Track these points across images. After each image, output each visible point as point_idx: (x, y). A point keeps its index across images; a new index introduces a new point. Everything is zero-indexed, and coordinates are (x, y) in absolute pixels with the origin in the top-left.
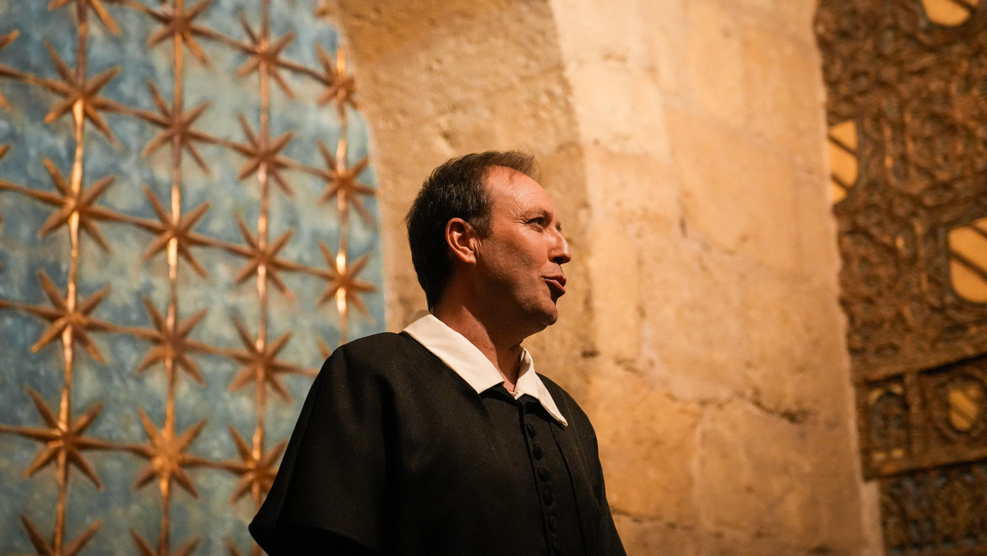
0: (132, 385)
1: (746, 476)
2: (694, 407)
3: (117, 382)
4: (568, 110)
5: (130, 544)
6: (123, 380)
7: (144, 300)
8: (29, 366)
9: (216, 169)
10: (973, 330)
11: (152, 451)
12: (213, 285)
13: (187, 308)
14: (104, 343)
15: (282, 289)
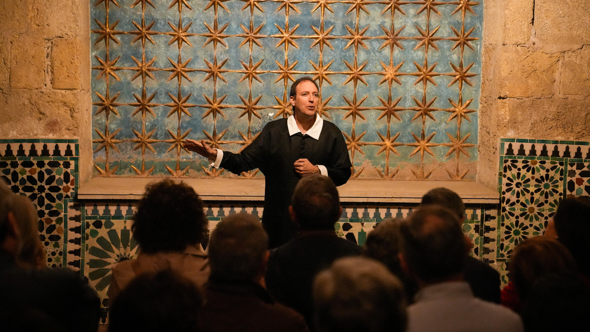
0: (377, 54)
2: (559, 54)
3: (372, 54)
5: (377, 100)
6: (374, 53)
7: (382, 27)
8: (344, 54)
11: (385, 73)
12: (408, 17)
13: (397, 26)
14: (368, 43)
15: (436, 12)
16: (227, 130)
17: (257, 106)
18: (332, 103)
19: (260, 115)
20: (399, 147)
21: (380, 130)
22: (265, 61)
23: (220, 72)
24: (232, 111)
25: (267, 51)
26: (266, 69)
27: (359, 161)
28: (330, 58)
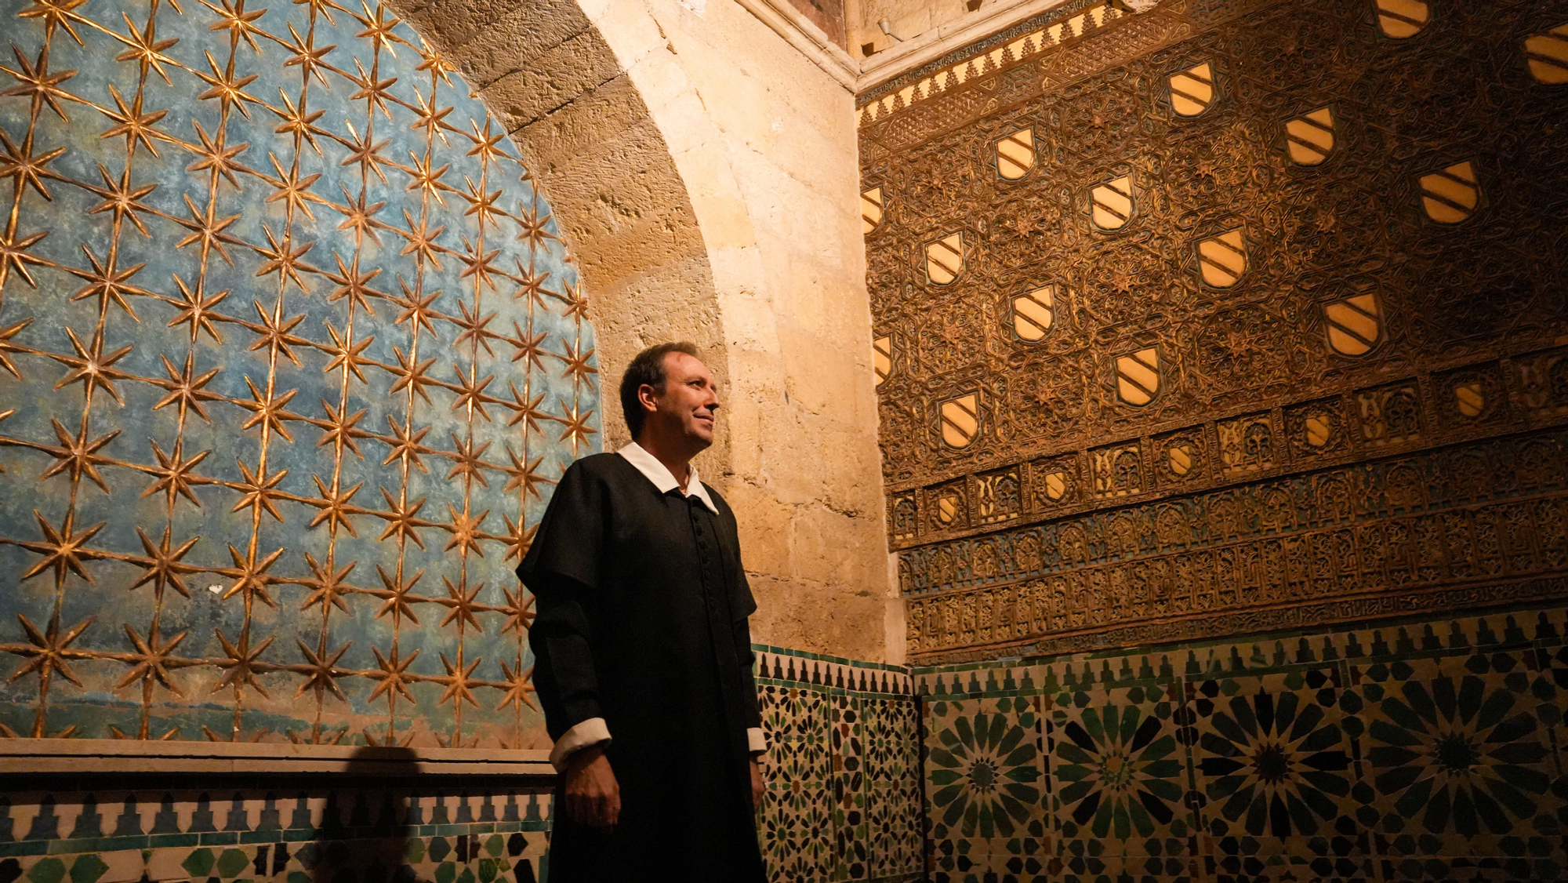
0: (444, 487)
1: (821, 550)
2: (791, 507)
3: (434, 484)
4: (718, 323)
5: (442, 583)
6: (439, 484)
7: (452, 434)
8: (382, 474)
9: (498, 354)
10: (954, 463)
11: (456, 528)
12: (495, 426)
13: (478, 440)
14: (427, 460)
15: (537, 430)
16: (95, 620)
17: (182, 564)
18: (354, 578)
19: (187, 588)
20: (478, 689)
21: (446, 650)
22: (213, 456)
23: (94, 462)
24: (114, 567)
25: (222, 433)
26: (214, 475)
27: (405, 718)
28: (356, 476)
